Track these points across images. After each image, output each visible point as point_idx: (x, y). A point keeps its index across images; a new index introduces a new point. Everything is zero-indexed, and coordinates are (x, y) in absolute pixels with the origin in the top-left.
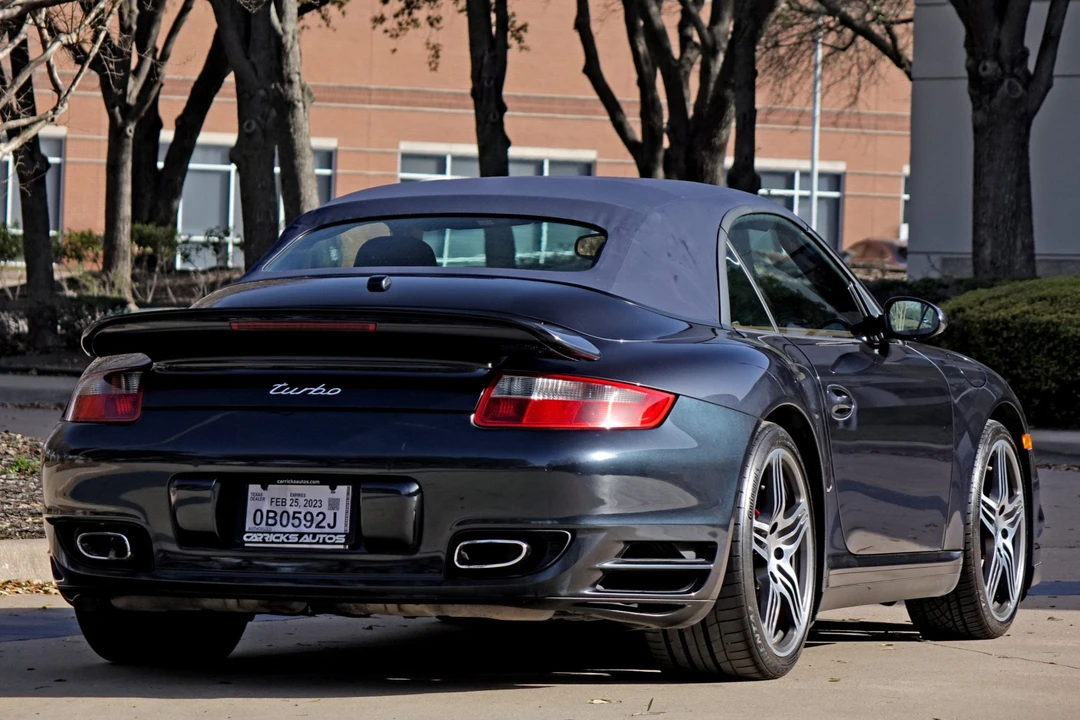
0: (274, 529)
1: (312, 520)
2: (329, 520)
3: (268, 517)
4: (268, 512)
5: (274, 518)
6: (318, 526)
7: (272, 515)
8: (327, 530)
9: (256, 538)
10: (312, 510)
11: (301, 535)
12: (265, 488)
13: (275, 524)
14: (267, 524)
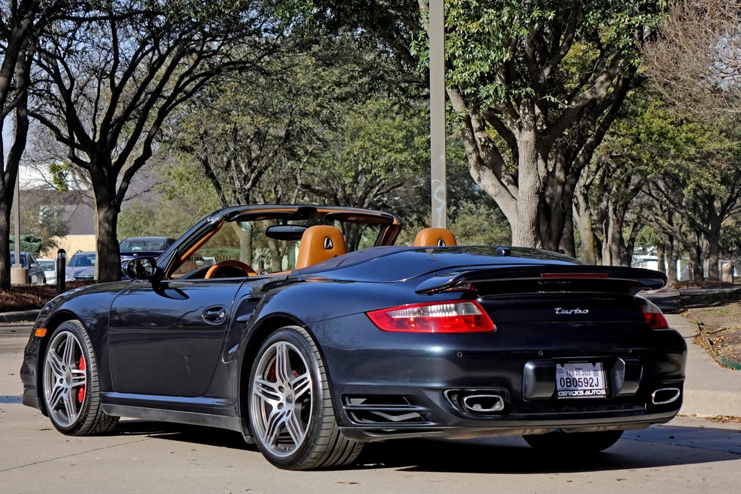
0: (571, 388)
1: (587, 383)
2: (595, 382)
3: (567, 382)
4: (567, 379)
5: (570, 382)
6: (591, 386)
7: (568, 380)
8: (595, 387)
9: (564, 394)
10: (586, 377)
11: (585, 391)
12: (562, 366)
13: (570, 386)
14: (567, 386)
